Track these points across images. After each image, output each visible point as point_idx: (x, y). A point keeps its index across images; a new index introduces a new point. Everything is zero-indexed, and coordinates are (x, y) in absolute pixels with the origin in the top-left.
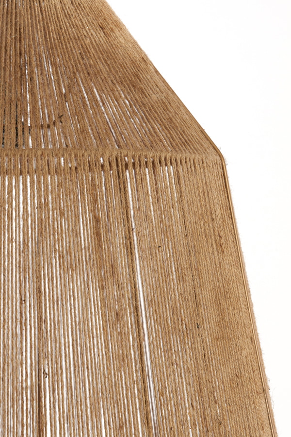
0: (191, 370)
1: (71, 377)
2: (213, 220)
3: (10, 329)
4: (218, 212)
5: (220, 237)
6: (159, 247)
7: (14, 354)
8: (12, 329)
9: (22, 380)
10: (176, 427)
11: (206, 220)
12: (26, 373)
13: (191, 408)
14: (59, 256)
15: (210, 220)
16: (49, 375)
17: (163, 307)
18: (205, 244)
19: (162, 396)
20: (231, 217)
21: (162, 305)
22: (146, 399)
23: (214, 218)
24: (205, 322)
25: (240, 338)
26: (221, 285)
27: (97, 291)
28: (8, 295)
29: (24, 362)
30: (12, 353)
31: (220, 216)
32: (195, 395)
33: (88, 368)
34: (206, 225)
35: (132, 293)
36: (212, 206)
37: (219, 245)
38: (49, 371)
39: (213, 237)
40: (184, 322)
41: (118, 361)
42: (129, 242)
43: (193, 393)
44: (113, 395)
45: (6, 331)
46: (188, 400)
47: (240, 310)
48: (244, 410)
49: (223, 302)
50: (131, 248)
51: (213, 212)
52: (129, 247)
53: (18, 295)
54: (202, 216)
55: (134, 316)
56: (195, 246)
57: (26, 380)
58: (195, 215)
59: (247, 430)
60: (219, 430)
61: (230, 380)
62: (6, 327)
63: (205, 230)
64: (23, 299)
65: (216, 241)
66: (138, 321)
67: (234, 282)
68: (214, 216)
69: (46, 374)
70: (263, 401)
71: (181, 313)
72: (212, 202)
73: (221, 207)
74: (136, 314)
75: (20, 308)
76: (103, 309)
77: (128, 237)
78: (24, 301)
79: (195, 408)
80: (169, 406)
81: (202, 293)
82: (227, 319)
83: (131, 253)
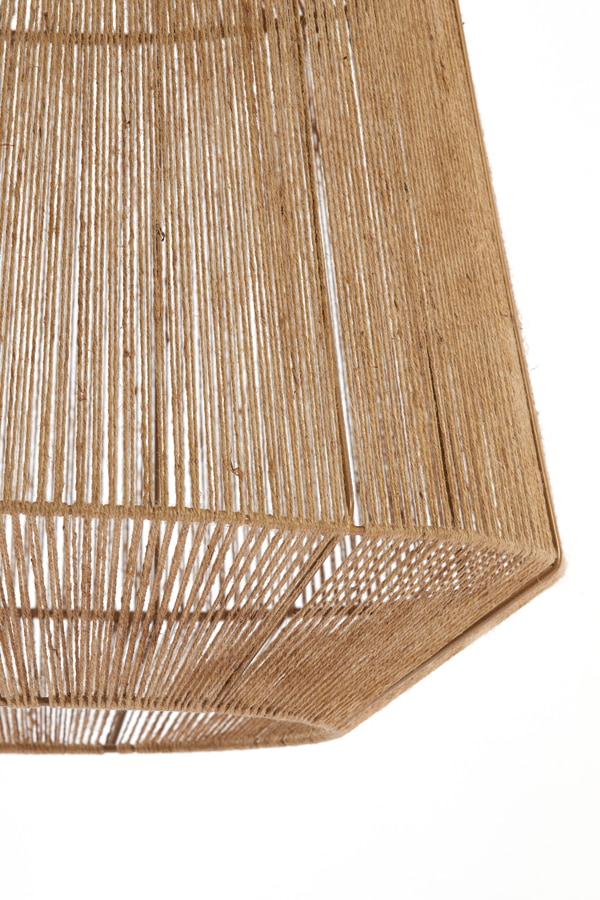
0: (394, 251)
1: (202, 241)
2: (431, 38)
3: (107, 165)
4: (440, 29)
5: (442, 66)
6: (345, 58)
7: (113, 201)
8: (110, 165)
9: (125, 242)
10: (370, 332)
11: (421, 36)
12: (132, 231)
13: (394, 308)
14: (186, 57)
15: (427, 38)
16: (167, 236)
17: (349, 150)
18: (419, 71)
19: (348, 282)
20: (462, 45)
21: (349, 146)
22: (322, 282)
23: (434, 35)
24: (417, 185)
25: (474, 224)
26: (444, 137)
27: (244, 113)
28: (104, 113)
29: (129, 215)
30: (109, 201)
31: (442, 36)
32: (400, 288)
33: (229, 228)
34: (421, 42)
35: (301, 121)
36: (430, 18)
37: (440, 77)
38: (167, 230)
39: (431, 63)
40: (383, 177)
41: (277, 221)
42: (296, 45)
43: (397, 285)
44: (269, 272)
45: (100, 168)
46: (389, 295)
47: (474, 183)
48: (480, 331)
49: (446, 162)
50: (299, 54)
51: (432, 27)
52: (297, 52)
53: (120, 114)
54: (414, 27)
55: (304, 157)
56: (401, 68)
57: (131, 242)
58: (403, 22)
59: (485, 362)
60: (439, 349)
61: (458, 281)
62: (100, 161)
63: (418, 49)
64: (128, 120)
65: (436, 70)
66: (310, 166)
67: (464, 140)
68: (433, 33)
69: (163, 234)
70: (511, 332)
71: (378, 163)
72: (429, 11)
73: (445, 25)
74: (307, 154)
75: (123, 133)
76: (254, 141)
77: (295, 37)
78: (129, 122)
79: (401, 309)
80: (359, 299)
81: (413, 141)
82: (452, 188)
83: (300, 62)
